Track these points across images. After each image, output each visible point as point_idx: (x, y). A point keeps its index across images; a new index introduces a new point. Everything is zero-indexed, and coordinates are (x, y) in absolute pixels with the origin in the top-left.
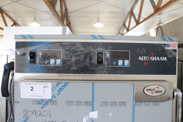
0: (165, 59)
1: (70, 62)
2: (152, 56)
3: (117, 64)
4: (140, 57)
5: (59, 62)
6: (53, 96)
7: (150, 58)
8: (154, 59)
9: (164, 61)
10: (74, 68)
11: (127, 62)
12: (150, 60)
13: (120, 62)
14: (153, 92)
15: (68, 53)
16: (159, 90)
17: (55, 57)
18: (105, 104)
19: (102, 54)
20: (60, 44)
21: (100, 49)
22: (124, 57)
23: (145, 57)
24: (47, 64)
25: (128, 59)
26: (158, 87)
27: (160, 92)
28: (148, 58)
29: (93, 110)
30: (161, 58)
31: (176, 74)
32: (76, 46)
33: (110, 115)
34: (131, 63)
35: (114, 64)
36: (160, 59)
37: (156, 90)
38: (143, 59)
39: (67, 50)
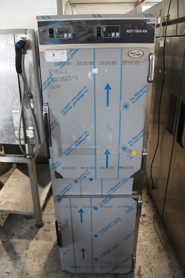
0: (146, 31)
1: (78, 35)
2: (136, 29)
3: (111, 36)
4: (127, 31)
5: (70, 35)
6: (68, 59)
7: (135, 30)
8: (137, 31)
9: (145, 33)
10: (81, 39)
11: (118, 34)
12: (135, 32)
13: (113, 34)
14: (135, 55)
15: (76, 29)
16: (139, 53)
17: (67, 32)
18: (102, 63)
19: (100, 28)
20: (70, 22)
21: (98, 25)
22: (116, 31)
23: (131, 30)
24: (62, 37)
25: (118, 32)
26: (138, 52)
27: (139, 55)
28: (133, 31)
29: (94, 68)
30: (143, 30)
31: (153, 43)
32: (82, 24)
33: (106, 70)
34: (121, 35)
35: (109, 36)
36: (142, 31)
37: (137, 53)
38: (130, 31)
39: (75, 27)
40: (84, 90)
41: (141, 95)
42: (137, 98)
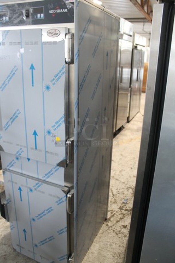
0: (66, 10)
1: (13, 18)
2: (57, 9)
3: (37, 17)
4: (50, 11)
5: (7, 18)
6: (3, 40)
7: (56, 10)
8: (59, 11)
9: (66, 12)
10: (15, 22)
11: (42, 15)
12: (56, 12)
13: (39, 15)
15: (11, 12)
17: (5, 15)
18: (27, 43)
19: (28, 11)
20: (7, 6)
21: (27, 7)
22: (40, 11)
23: (53, 10)
24: (2, 20)
25: (43, 13)
26: (55, 31)
27: (57, 34)
28: (55, 11)
29: (22, 48)
30: (64, 10)
32: (15, 7)
33: (30, 51)
34: (45, 15)
35: (35, 17)
36: (62, 10)
37: (54, 33)
38: (52, 12)
39: (11, 10)
40: (15, 69)
41: (60, 76)
42: (57, 80)
